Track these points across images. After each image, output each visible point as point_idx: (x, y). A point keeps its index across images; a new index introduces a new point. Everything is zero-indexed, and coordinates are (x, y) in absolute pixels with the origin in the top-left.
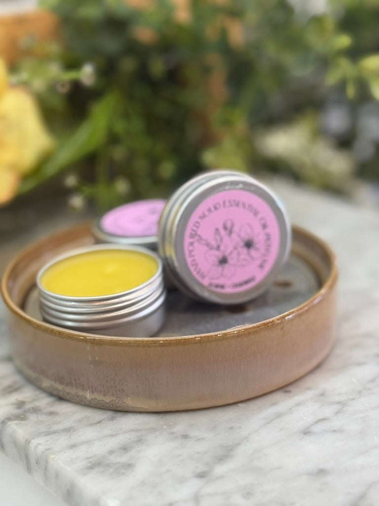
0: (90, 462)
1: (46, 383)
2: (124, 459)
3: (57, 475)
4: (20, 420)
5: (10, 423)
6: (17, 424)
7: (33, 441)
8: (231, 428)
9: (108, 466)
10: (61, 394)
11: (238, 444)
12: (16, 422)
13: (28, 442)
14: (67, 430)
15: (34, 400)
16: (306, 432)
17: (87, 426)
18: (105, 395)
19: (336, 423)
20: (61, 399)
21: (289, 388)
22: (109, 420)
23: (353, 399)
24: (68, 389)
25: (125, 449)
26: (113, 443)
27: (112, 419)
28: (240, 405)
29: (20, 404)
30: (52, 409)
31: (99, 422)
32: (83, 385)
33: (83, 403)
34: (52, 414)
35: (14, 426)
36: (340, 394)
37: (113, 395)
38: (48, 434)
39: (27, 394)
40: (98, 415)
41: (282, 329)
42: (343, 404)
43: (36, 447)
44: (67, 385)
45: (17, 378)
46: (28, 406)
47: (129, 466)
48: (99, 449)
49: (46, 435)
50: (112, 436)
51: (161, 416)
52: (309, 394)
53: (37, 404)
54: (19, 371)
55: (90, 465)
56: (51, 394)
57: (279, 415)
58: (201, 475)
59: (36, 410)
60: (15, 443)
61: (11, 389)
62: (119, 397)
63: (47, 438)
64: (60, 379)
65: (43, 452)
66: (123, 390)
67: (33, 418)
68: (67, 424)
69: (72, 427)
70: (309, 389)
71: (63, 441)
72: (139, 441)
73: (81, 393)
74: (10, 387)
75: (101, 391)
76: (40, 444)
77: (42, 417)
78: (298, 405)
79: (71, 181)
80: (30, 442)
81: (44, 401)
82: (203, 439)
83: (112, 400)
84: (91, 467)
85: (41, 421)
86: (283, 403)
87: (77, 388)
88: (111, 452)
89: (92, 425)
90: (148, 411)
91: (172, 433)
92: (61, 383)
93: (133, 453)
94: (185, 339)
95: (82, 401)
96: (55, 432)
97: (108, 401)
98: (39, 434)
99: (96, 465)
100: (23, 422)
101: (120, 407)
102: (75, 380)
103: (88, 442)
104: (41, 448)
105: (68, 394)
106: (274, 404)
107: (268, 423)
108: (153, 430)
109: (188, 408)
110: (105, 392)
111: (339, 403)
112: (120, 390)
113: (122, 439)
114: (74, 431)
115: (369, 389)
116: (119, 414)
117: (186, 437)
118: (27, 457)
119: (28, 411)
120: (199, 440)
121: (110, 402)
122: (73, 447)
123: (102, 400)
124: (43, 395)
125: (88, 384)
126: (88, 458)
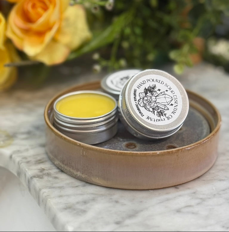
0: (66, 206)
1: (57, 162)
2: (83, 207)
3: (50, 209)
4: (39, 178)
5: (34, 179)
6: (37, 180)
7: (42, 190)
8: (141, 202)
9: (74, 209)
10: (63, 169)
11: (142, 211)
12: (38, 179)
13: (40, 190)
14: (61, 188)
15: (49, 169)
16: (178, 211)
17: (70, 187)
18: (82, 174)
19: (196, 209)
20: (62, 171)
21: (178, 187)
22: (82, 186)
23: (210, 198)
24: (66, 167)
25: (85, 202)
26: (80, 198)
27: (84, 186)
28: (150, 190)
29: (42, 170)
30: (57, 176)
31: (77, 186)
32: (73, 167)
33: (72, 176)
34: (56, 178)
35: (36, 181)
36: (204, 194)
37: (87, 174)
38: (51, 188)
39: (47, 166)
40: (78, 183)
41: (177, 156)
42: (203, 200)
43: (43, 193)
44: (66, 165)
45: (45, 156)
46: (46, 172)
47: (84, 212)
48: (72, 200)
49: (49, 188)
50: (81, 194)
51: (108, 189)
52: (188, 192)
53: (50, 171)
54: (47, 153)
55: (65, 207)
56: (58, 168)
57: (168, 200)
58: (118, 223)
59: (48, 175)
60: (35, 189)
61: (40, 162)
62: (90, 176)
63: (50, 190)
64: (63, 162)
65: (46, 197)
66: (91, 172)
67: (46, 178)
68: (61, 184)
69: (63, 187)
70: (189, 188)
71: (57, 192)
72: (93, 200)
73: (72, 170)
74: (40, 160)
75: (81, 171)
76: (45, 192)
77: (50, 179)
78: (180, 196)
79: (96, 56)
80: (41, 190)
81: (54, 171)
82: (125, 204)
83: (86, 177)
84: (66, 209)
85: (49, 181)
86: (172, 193)
87: (70, 167)
88: (78, 203)
89: (73, 187)
90: (103, 185)
91: (111, 199)
92: (63, 164)
93: (88, 205)
94: (125, 153)
95: (72, 175)
96: (54, 188)
97: (84, 177)
98: (46, 187)
99: (69, 208)
100: (41, 180)
101: (89, 181)
102: (70, 163)
103: (68, 196)
104: (45, 194)
105: (66, 169)
106: (167, 193)
107: (161, 203)
108: (102, 195)
109: (123, 188)
110: (83, 172)
111: (201, 199)
112: (90, 173)
113: (85, 197)
114: (64, 188)
115: (220, 194)
116: (88, 184)
117: (117, 202)
118: (39, 198)
119: (44, 174)
120: (123, 205)
121: (85, 178)
122: (61, 196)
123: (81, 176)
124: (54, 167)
125: (75, 167)
126: (65, 204)
